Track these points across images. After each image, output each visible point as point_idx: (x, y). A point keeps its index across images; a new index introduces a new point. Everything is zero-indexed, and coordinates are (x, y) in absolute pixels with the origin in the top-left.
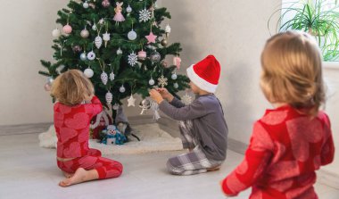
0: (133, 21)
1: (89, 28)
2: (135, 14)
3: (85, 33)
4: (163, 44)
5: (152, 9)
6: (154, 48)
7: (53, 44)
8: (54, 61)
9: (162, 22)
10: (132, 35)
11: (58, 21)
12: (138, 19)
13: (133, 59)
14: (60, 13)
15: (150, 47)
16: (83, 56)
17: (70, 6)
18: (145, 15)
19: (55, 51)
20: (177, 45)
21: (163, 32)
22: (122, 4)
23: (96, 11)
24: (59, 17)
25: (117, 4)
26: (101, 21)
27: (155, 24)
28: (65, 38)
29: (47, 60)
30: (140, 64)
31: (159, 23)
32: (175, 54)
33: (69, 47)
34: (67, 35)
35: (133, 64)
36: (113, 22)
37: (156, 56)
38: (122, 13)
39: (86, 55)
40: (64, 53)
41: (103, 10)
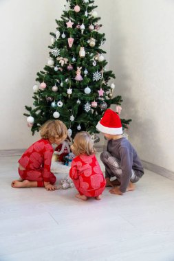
0: (88, 80)
1: (58, 85)
2: (90, 76)
3: (55, 88)
4: (109, 97)
5: (102, 72)
6: (103, 99)
7: (34, 95)
8: (34, 108)
9: (109, 81)
10: (88, 90)
11: (37, 80)
12: (92, 79)
13: (87, 107)
14: (38, 74)
15: (100, 98)
16: (53, 104)
17: (45, 69)
18: (97, 76)
19: (34, 100)
20: (119, 97)
21: (109, 88)
22: (81, 68)
23: (63, 73)
24: (38, 77)
25: (78, 68)
26: (67, 80)
27: (104, 82)
28: (42, 92)
29: (29, 106)
30: (93, 110)
31: (106, 82)
32: (118, 104)
33: (44, 98)
34: (43, 89)
35: (87, 111)
36: (75, 81)
37: (104, 105)
38: (81, 74)
39: (56, 104)
40: (41, 102)
41: (68, 72)
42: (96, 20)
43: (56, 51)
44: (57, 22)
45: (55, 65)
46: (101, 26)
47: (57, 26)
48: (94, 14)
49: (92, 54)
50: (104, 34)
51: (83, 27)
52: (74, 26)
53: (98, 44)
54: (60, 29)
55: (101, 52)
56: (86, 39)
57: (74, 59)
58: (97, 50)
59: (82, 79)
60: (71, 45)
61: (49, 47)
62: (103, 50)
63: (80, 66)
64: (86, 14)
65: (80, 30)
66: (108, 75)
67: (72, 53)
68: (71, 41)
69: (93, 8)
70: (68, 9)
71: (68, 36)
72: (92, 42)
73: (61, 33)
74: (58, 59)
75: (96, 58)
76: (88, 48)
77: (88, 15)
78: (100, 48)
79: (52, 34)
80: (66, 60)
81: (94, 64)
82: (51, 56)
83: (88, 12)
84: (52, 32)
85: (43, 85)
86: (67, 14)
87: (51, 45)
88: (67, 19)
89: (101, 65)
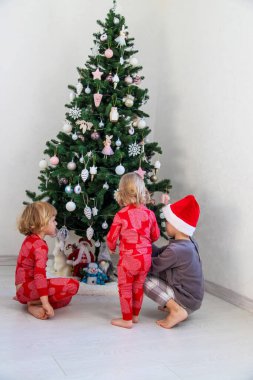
0: (122, 155)
1: (76, 160)
2: (125, 148)
3: (71, 165)
4: (152, 180)
5: (143, 143)
7: (40, 175)
8: (39, 193)
9: (153, 157)
10: (120, 170)
11: (46, 152)
12: (127, 153)
14: (48, 144)
16: (68, 189)
17: (59, 136)
18: (134, 150)
19: (41, 182)
20: (167, 181)
21: (153, 167)
22: (111, 137)
23: (85, 144)
24: (47, 148)
25: (107, 137)
26: (89, 154)
27: (144, 158)
28: (52, 169)
29: (32, 191)
31: (148, 159)
32: (164, 191)
33: (55, 179)
34: (54, 166)
36: (101, 156)
38: (111, 146)
39: (73, 188)
40: (49, 184)
41: (91, 143)
42: (136, 69)
43: (76, 112)
44: (79, 70)
45: (73, 132)
46: (142, 78)
47: (79, 76)
48: (133, 61)
49: (128, 118)
50: (146, 90)
51: (116, 79)
52: (103, 77)
53: (137, 103)
54: (83, 82)
55: (142, 114)
56: (120, 97)
57: (101, 124)
58: (136, 112)
59: (112, 153)
60: (97, 104)
61: (66, 106)
62: (145, 112)
63: (110, 133)
64: (122, 61)
65: (111, 83)
66: (151, 149)
67: (99, 115)
68: (98, 97)
69: (132, 53)
70: (95, 53)
71: (94, 91)
72: (129, 101)
73: (85, 87)
74: (78, 122)
75: (135, 124)
76: (123, 108)
77: (125, 63)
78: (140, 109)
79: (71, 88)
80: (90, 125)
81: (131, 132)
82: (69, 118)
83: (125, 58)
84: (70, 84)
85: (55, 160)
86: (93, 61)
87: (69, 103)
88: (93, 67)
89: (141, 133)
